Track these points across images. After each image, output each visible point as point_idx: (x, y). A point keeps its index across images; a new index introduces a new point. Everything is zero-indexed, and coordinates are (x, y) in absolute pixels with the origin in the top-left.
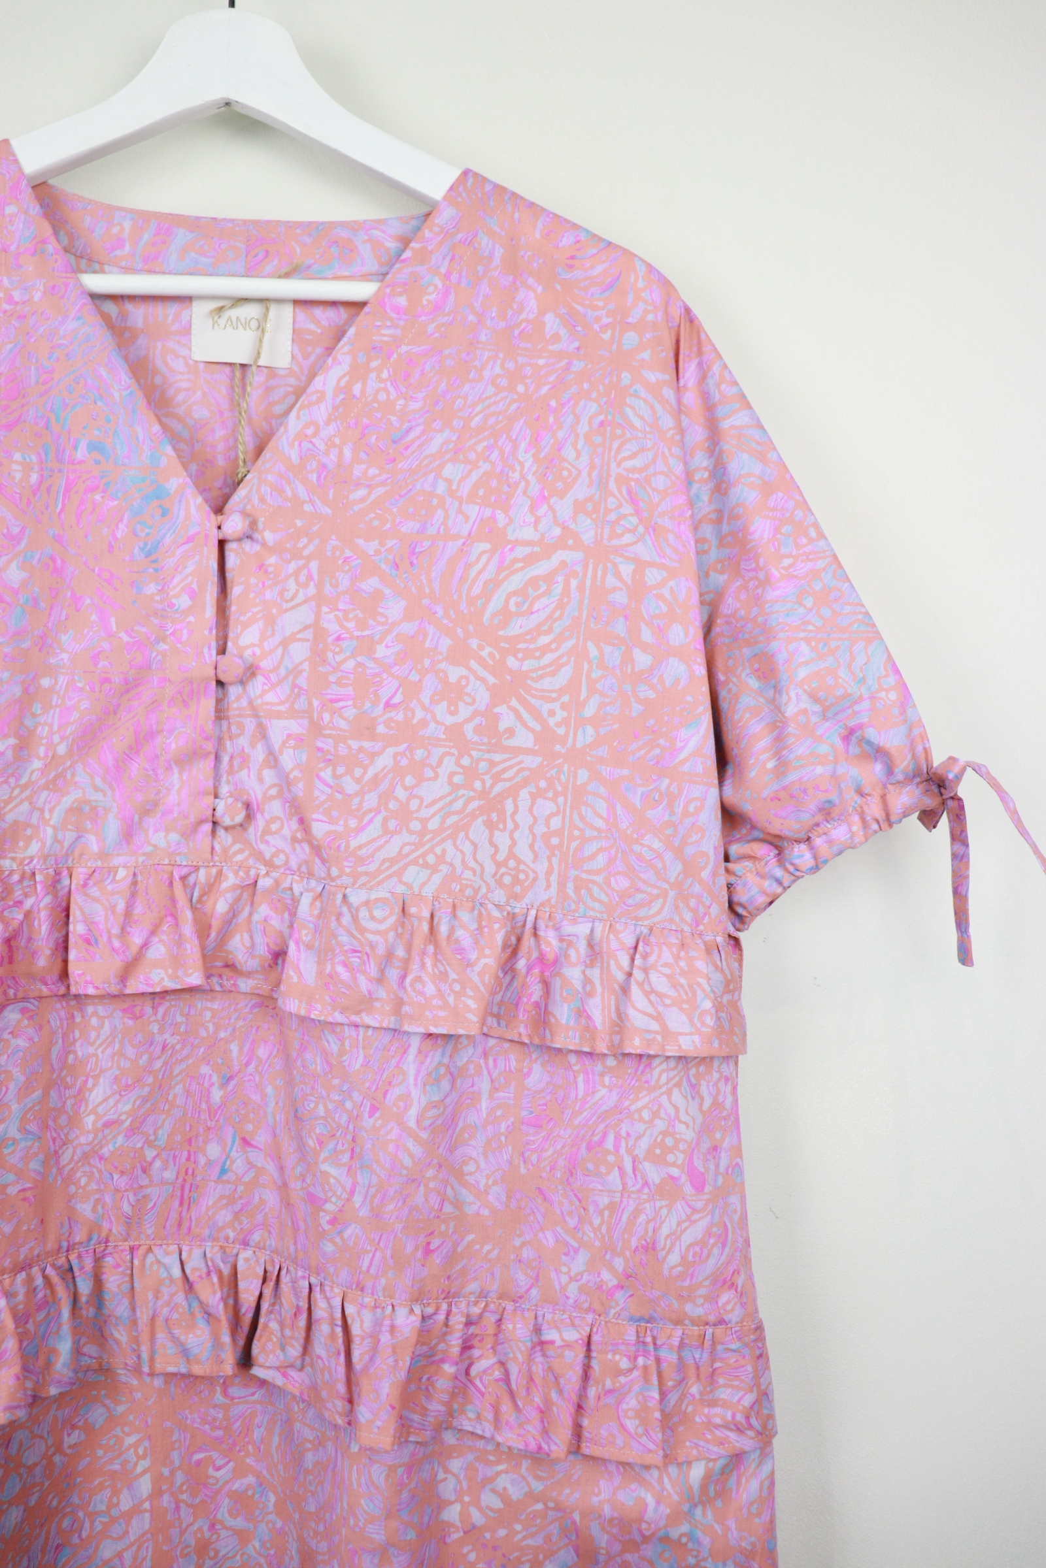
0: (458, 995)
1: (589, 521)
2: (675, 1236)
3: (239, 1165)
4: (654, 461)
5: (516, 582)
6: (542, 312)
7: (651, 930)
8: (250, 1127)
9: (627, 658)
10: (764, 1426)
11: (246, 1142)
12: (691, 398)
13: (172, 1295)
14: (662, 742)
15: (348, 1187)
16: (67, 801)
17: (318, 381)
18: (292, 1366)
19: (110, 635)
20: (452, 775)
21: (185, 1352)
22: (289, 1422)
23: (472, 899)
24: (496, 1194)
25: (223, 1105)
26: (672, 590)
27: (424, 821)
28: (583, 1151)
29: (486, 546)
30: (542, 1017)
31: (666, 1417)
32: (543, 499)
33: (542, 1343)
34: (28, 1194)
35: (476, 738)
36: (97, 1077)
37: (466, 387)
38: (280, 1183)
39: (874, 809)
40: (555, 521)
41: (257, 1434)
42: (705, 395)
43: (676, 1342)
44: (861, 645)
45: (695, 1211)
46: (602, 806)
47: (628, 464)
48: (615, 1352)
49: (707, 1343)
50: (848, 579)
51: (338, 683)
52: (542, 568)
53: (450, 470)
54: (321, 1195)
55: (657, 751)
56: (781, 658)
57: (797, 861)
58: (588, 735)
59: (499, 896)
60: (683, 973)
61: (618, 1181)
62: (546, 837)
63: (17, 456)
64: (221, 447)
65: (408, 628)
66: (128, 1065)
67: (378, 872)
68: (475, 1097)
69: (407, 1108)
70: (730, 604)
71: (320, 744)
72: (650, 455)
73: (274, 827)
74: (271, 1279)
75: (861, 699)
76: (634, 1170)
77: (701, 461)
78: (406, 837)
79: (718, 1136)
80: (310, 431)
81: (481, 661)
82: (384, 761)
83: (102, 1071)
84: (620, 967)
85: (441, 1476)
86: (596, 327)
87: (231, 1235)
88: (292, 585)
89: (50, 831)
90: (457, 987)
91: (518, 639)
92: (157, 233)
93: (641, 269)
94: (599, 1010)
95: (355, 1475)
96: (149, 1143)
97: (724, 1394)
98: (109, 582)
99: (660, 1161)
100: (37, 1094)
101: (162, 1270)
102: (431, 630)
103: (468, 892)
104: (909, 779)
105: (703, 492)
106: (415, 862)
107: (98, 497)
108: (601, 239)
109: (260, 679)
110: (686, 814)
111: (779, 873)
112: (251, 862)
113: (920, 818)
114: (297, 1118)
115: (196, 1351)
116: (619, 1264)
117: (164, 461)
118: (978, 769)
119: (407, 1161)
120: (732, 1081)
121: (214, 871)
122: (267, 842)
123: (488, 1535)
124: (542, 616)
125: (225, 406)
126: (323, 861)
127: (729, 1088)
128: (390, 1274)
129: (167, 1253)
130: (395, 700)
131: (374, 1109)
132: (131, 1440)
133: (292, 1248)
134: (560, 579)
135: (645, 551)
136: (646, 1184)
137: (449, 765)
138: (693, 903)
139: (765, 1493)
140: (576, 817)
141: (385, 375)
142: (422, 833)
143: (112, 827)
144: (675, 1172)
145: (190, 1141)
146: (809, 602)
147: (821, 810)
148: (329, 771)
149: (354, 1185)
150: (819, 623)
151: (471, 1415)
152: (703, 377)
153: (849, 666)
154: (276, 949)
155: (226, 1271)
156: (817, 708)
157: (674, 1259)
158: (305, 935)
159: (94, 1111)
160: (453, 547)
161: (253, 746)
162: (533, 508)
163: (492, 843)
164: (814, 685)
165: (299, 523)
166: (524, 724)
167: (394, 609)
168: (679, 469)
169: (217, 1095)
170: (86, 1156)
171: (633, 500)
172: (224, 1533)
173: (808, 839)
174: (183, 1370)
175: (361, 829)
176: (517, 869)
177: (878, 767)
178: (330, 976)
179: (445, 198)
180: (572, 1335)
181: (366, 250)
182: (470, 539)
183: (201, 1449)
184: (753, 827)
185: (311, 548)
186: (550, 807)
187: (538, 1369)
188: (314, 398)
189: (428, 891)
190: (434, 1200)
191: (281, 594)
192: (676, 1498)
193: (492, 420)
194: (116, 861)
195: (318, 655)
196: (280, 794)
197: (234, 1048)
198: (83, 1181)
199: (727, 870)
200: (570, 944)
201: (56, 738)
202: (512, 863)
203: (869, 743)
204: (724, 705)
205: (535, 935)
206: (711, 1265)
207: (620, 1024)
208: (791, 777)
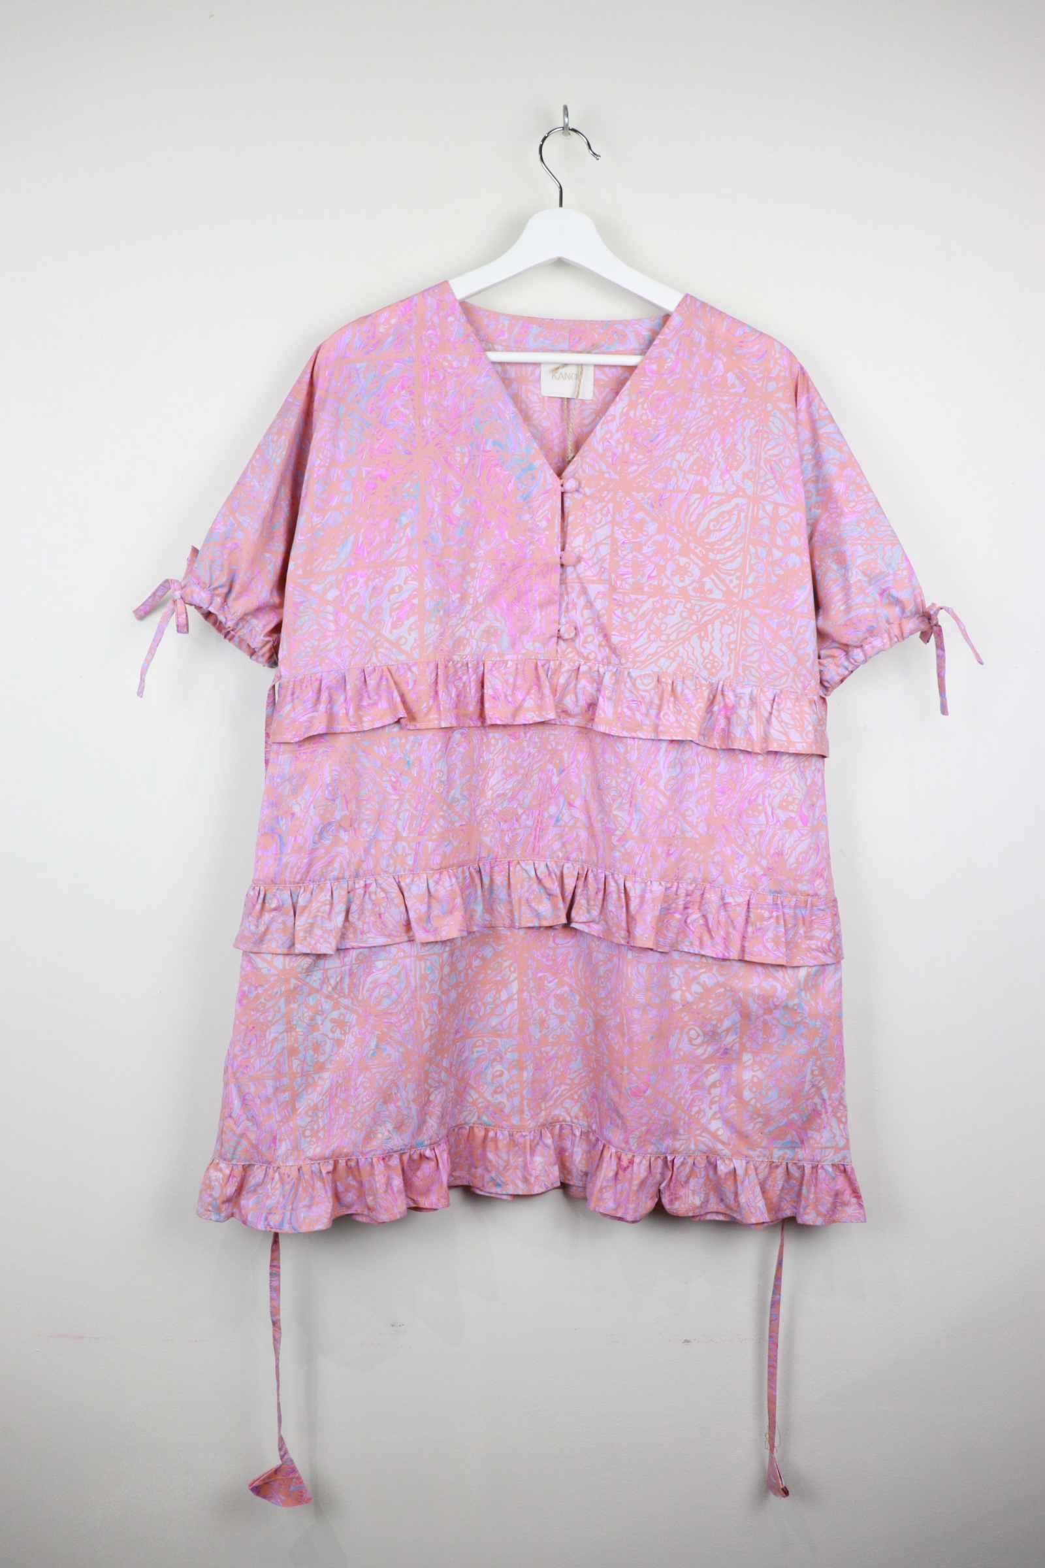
0: (687, 721)
1: (750, 483)
2: (793, 848)
3: (566, 817)
4: (784, 451)
5: (713, 514)
6: (726, 371)
7: (781, 691)
8: (572, 796)
9: (770, 554)
10: (837, 952)
11: (570, 805)
12: (803, 416)
13: (531, 886)
14: (787, 596)
15: (628, 821)
16: (483, 627)
17: (612, 409)
18: (593, 921)
19: (505, 541)
20: (682, 612)
21: (538, 915)
22: (590, 954)
23: (692, 675)
24: (702, 827)
25: (559, 785)
26: (792, 518)
27: (668, 635)
28: (746, 805)
29: (698, 496)
30: (727, 734)
31: (787, 943)
32: (727, 471)
33: (725, 905)
34: (464, 828)
35: (694, 594)
36: (493, 772)
37: (687, 413)
38: (588, 825)
39: (895, 630)
40: (733, 484)
41: (570, 964)
42: (811, 415)
43: (793, 904)
44: (889, 547)
45: (803, 835)
46: (757, 629)
47: (770, 452)
48: (762, 909)
49: (809, 905)
50: (883, 513)
51: (624, 565)
52: (726, 507)
53: (679, 456)
54: (614, 827)
55: (785, 601)
56: (848, 553)
57: (856, 657)
58: (749, 593)
59: (705, 674)
60: (797, 713)
61: (764, 819)
62: (728, 644)
63: (458, 449)
64: (556, 441)
65: (659, 538)
66: (511, 763)
67: (646, 660)
68: (692, 777)
69: (659, 780)
70: (822, 526)
71: (615, 597)
72: (782, 447)
73: (589, 639)
74: (583, 877)
75: (888, 575)
76: (772, 813)
77: (808, 449)
78: (659, 643)
79: (815, 799)
80: (608, 436)
81: (696, 555)
82: (648, 605)
83: (497, 767)
84: (765, 709)
85: (671, 975)
86: (754, 379)
87: (561, 855)
88: (599, 515)
89: (475, 642)
90: (686, 717)
91: (715, 543)
92: (522, 328)
93: (778, 347)
94: (756, 731)
95: (630, 969)
96: (520, 806)
97: (817, 933)
98: (504, 513)
99: (785, 809)
100: (468, 776)
101: (524, 873)
102: (671, 539)
103: (691, 671)
104: (913, 615)
105: (809, 466)
106: (664, 656)
107: (498, 469)
108: (757, 331)
109: (583, 564)
110: (799, 633)
111: (846, 664)
112: (576, 658)
113: (921, 637)
114: (599, 788)
115: (544, 914)
116: (764, 863)
117: (533, 451)
118: (948, 610)
119: (659, 807)
120: (821, 770)
121: (558, 662)
122: (585, 647)
123: (695, 1007)
124: (727, 531)
125: (558, 420)
126: (617, 656)
127: (820, 775)
128: (650, 865)
129: (527, 864)
130: (653, 574)
131: (642, 781)
132: (507, 963)
133: (595, 858)
134: (736, 512)
135: (779, 498)
136: (778, 821)
137: (680, 607)
138: (802, 678)
139: (837, 988)
140: (743, 634)
141: (646, 406)
142: (667, 641)
143: (505, 640)
144: (793, 815)
145: (540, 805)
146: (863, 525)
147: (868, 631)
148: (620, 610)
149: (632, 820)
150: (868, 536)
151: (687, 944)
152: (810, 405)
153: (883, 558)
154: (589, 702)
155: (558, 874)
156: (866, 579)
157: (792, 860)
158: (607, 693)
159: (492, 789)
160: (681, 496)
161: (578, 597)
162: (722, 476)
163: (701, 647)
164: (865, 567)
165: (602, 483)
166: (718, 587)
167: (652, 528)
168: (796, 454)
169: (555, 780)
170: (487, 812)
171: (773, 472)
172: (552, 1017)
173: (862, 646)
174: (537, 924)
175: (637, 639)
176: (713, 660)
177: (897, 609)
178: (621, 714)
179: (676, 310)
180: (741, 899)
181: (632, 336)
182: (690, 492)
183: (541, 971)
184: (834, 641)
185: (609, 496)
186: (730, 629)
187: (722, 918)
188: (610, 418)
189: (671, 670)
190: (672, 828)
191: (594, 520)
192: (792, 985)
193: (701, 429)
194: (507, 657)
195: (614, 552)
196: (593, 622)
197: (565, 754)
198: (486, 826)
199: (820, 663)
200: (741, 698)
201: (478, 594)
202: (711, 657)
203: (893, 597)
204: (819, 578)
205: (723, 694)
206: (811, 864)
207: (766, 738)
208: (853, 614)
